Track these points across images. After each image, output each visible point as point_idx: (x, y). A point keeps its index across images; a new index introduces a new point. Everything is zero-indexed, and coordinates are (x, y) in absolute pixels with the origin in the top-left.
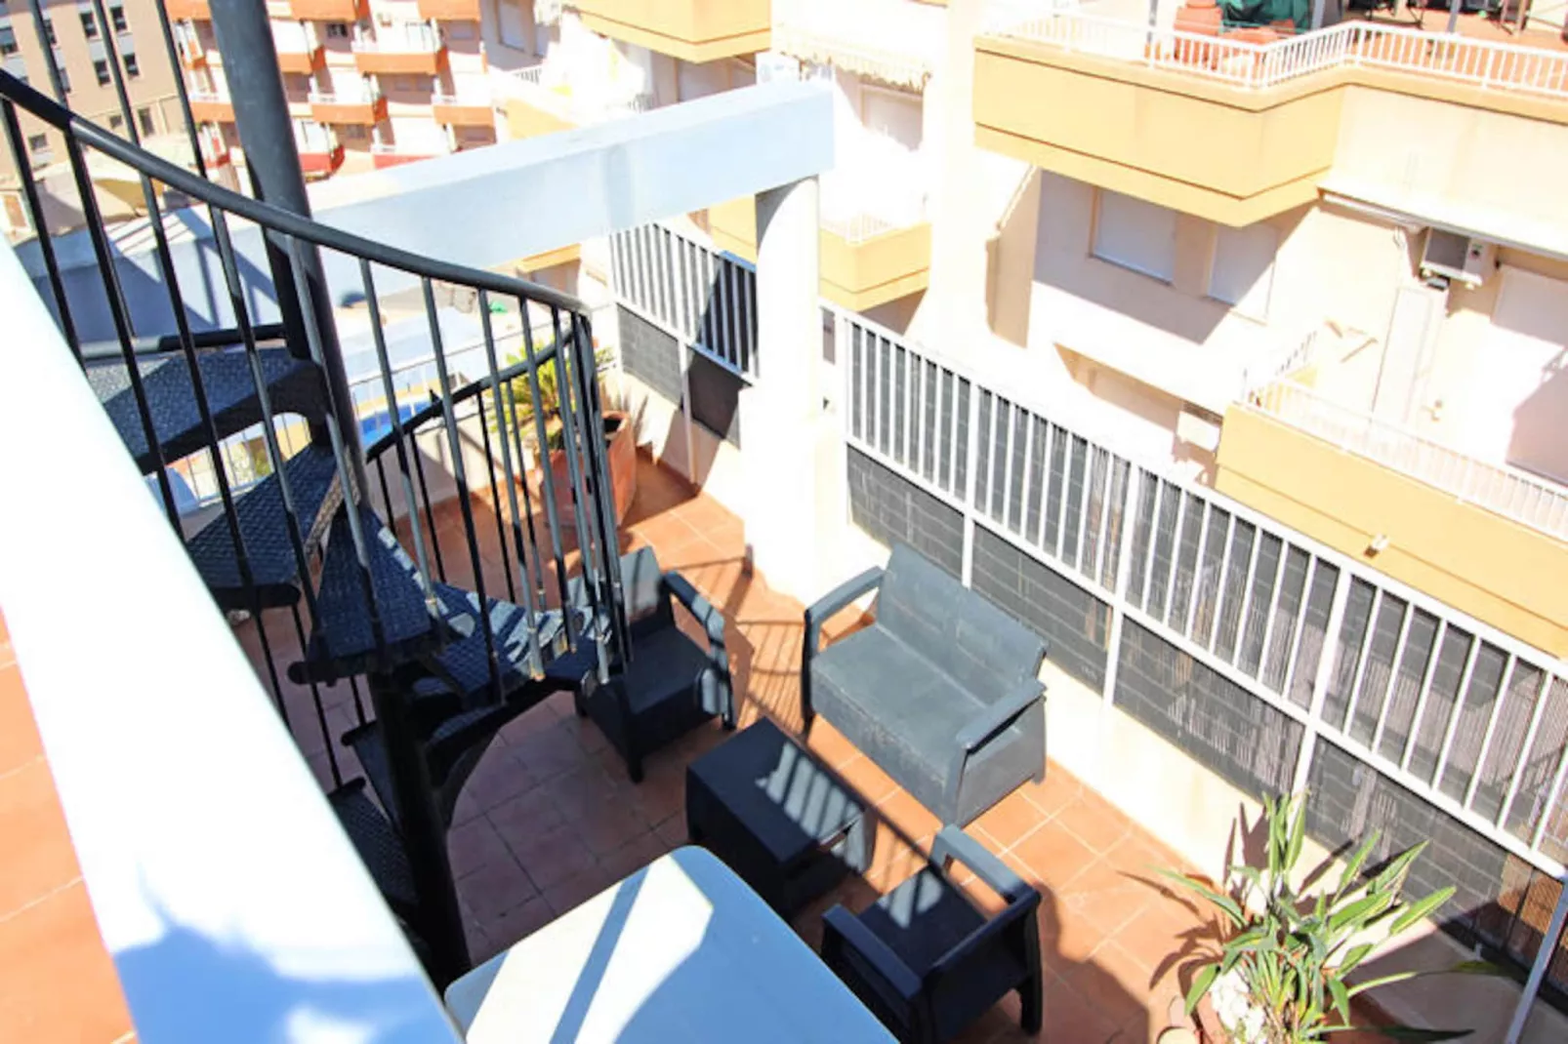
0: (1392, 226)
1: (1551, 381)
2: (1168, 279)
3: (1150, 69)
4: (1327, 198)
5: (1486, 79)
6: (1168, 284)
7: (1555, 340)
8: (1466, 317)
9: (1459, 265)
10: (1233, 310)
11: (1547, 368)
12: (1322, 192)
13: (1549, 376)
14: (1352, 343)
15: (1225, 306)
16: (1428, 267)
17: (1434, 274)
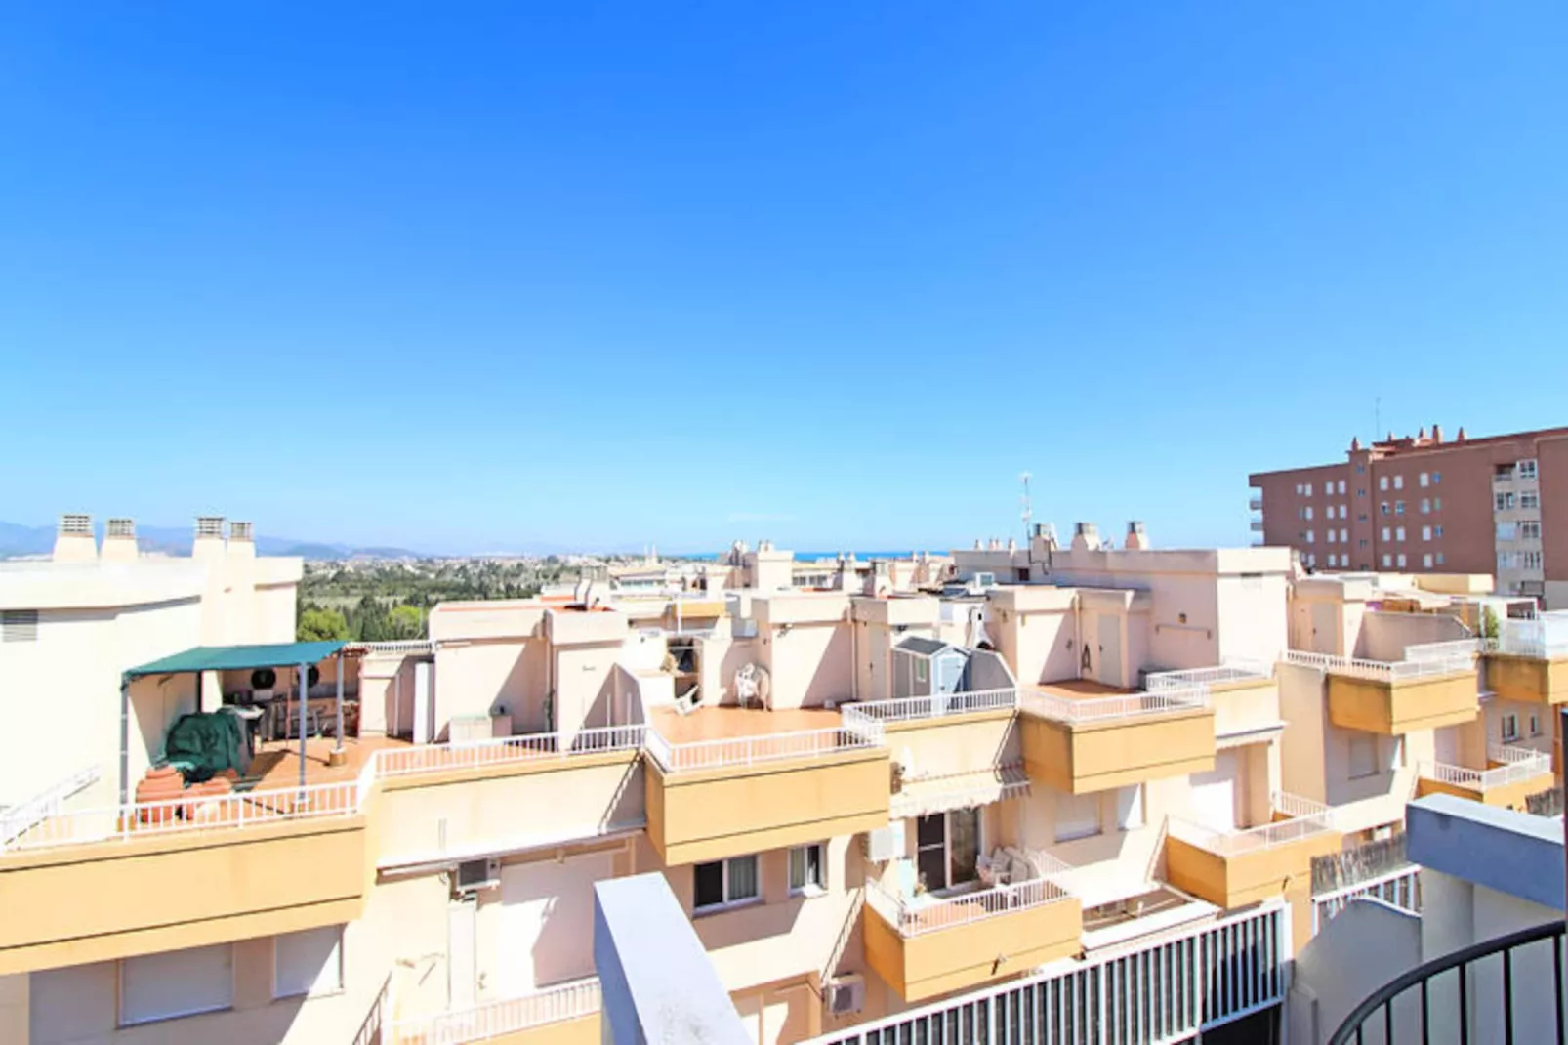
0: (437, 872)
1: (547, 922)
2: (227, 1005)
3: (126, 841)
4: (385, 873)
5: (477, 762)
6: (229, 1009)
7: (543, 897)
8: (488, 909)
9: (484, 878)
10: (309, 996)
11: (544, 914)
12: (379, 871)
13: (545, 920)
14: (422, 968)
15: (301, 997)
16: (462, 889)
17: (467, 892)
